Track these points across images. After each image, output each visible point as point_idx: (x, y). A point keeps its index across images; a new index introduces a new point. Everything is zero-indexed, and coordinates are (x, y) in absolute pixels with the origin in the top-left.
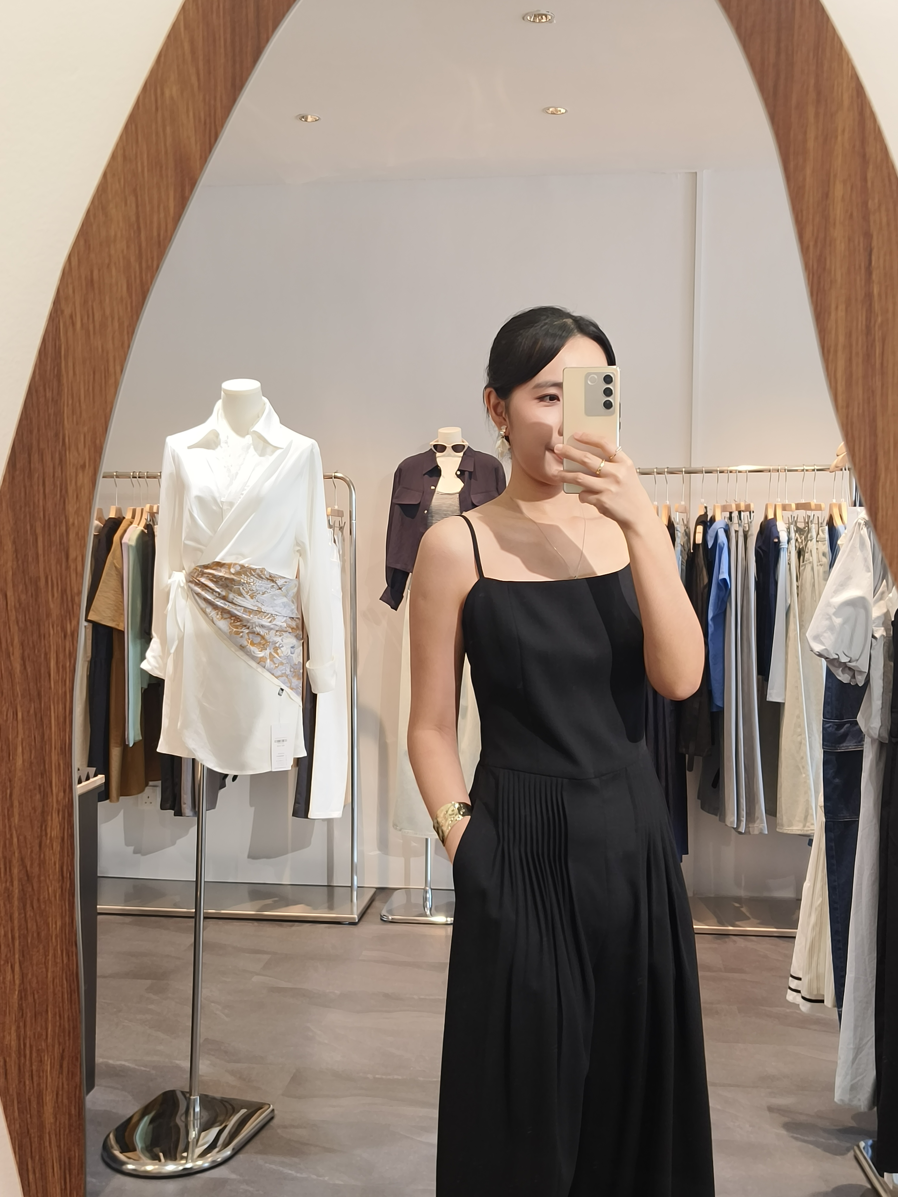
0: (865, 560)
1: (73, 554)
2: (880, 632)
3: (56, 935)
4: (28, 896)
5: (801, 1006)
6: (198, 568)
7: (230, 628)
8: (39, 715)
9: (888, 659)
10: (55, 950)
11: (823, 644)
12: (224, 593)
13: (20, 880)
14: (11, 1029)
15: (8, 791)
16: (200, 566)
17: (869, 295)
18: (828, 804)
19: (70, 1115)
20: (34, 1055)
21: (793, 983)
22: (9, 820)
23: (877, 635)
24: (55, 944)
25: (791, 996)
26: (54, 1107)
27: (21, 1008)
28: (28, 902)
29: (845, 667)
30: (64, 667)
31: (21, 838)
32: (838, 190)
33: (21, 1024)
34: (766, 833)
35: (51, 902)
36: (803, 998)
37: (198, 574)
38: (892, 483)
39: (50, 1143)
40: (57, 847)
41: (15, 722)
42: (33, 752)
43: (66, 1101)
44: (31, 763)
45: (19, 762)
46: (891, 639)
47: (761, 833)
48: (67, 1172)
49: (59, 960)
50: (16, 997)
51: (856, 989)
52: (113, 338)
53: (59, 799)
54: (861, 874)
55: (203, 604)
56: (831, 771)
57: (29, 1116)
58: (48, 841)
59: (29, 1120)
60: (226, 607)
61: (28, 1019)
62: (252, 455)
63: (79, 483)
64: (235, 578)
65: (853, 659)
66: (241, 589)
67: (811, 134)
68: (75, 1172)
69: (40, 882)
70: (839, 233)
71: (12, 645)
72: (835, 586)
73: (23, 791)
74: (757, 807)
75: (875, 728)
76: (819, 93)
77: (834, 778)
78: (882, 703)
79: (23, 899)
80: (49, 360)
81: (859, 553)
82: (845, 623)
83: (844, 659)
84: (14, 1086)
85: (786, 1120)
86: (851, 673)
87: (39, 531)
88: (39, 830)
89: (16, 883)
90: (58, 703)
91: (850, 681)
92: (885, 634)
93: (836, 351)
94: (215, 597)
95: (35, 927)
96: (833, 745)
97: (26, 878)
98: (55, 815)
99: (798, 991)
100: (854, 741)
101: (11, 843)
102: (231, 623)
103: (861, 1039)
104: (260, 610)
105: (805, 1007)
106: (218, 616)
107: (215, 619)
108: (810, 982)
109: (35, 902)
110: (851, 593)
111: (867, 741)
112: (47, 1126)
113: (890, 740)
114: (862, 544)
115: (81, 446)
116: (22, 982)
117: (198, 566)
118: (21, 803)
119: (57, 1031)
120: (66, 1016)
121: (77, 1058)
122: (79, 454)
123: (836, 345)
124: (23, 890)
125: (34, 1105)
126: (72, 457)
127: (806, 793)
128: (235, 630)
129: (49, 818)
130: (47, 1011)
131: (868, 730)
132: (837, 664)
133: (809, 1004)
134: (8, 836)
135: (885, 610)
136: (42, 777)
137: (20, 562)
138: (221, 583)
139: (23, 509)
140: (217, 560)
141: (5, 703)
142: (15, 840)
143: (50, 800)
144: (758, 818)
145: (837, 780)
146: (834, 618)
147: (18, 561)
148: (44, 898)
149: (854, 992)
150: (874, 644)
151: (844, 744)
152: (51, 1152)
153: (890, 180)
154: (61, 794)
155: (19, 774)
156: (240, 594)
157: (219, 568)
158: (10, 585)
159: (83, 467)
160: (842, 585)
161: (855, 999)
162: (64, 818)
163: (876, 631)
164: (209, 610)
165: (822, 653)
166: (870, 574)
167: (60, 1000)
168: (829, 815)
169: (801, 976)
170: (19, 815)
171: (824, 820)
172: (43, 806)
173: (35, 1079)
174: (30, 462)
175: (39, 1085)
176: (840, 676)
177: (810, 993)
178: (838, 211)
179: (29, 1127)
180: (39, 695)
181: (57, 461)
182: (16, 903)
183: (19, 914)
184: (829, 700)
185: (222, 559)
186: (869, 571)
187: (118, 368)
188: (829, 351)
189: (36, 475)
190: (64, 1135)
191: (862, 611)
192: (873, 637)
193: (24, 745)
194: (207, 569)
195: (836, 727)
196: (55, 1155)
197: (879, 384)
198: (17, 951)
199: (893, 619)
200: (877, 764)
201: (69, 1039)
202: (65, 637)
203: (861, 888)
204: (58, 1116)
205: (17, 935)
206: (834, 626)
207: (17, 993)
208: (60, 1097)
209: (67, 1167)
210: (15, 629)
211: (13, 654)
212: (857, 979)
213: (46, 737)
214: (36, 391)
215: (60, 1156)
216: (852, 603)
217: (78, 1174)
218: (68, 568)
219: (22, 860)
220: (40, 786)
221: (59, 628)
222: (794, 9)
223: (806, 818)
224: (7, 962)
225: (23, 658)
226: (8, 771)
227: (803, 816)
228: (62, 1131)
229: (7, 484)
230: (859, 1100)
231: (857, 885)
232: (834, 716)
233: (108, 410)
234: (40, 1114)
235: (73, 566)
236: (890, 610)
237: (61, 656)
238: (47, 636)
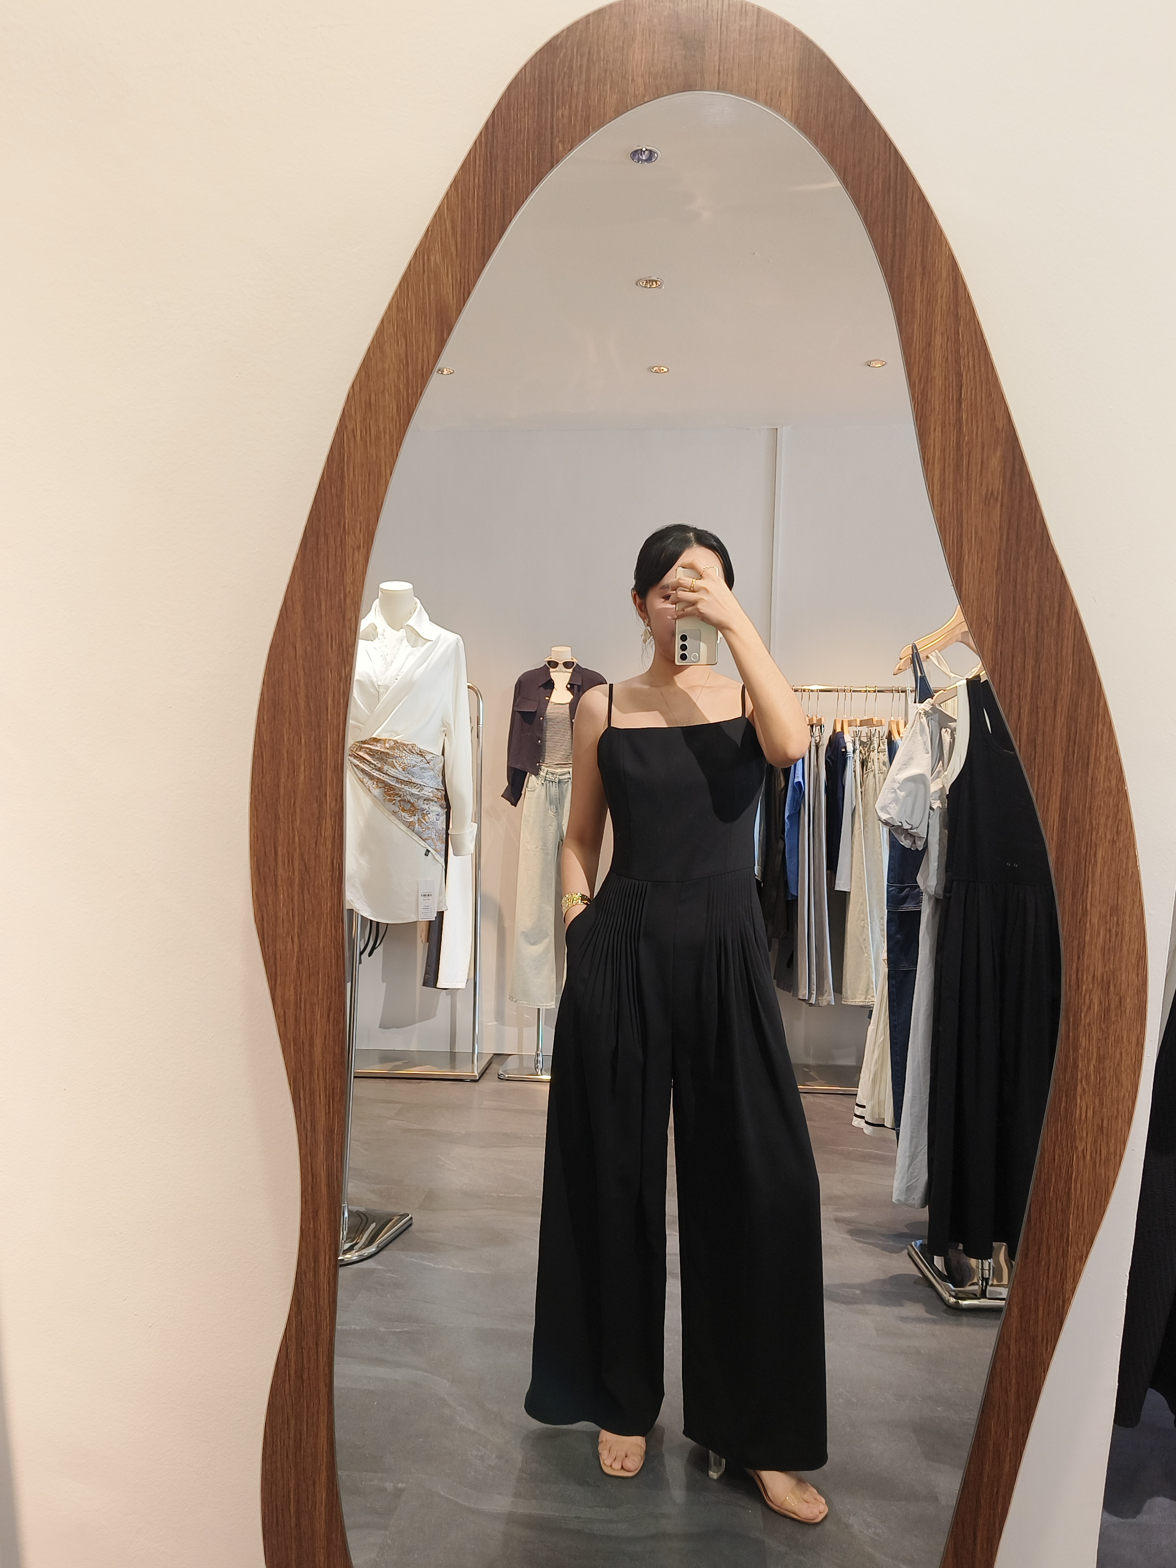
0: (925, 743)
1: (348, 615)
2: (937, 804)
3: (327, 913)
4: (306, 883)
5: (864, 1130)
6: (357, 744)
7: (384, 796)
8: (318, 742)
9: (943, 827)
10: (326, 924)
11: (889, 814)
12: (379, 765)
13: (300, 870)
14: (290, 986)
15: (293, 801)
16: (358, 742)
17: (959, 420)
18: (891, 956)
19: (334, 1054)
20: (308, 1007)
21: (858, 1111)
22: (292, 823)
23: (934, 807)
24: (326, 921)
25: (856, 1122)
26: (322, 1048)
27: (298, 969)
28: (306, 887)
29: (907, 833)
30: (339, 704)
31: (302, 838)
32: (938, 341)
33: (299, 983)
34: (834, 1004)
35: (324, 888)
36: (866, 1122)
37: (357, 749)
38: (973, 562)
39: (318, 1076)
40: (329, 844)
41: (299, 746)
42: (313, 770)
43: (331, 1043)
44: (311, 779)
45: (302, 778)
46: (946, 810)
47: (829, 1004)
48: (331, 1099)
49: (328, 933)
50: (294, 961)
51: (912, 1106)
52: (385, 449)
53: (332, 806)
54: (918, 1010)
55: (361, 775)
56: (893, 928)
57: (302, 1055)
58: (322, 840)
59: (302, 1058)
60: (381, 777)
61: (304, 980)
62: (406, 647)
63: (356, 560)
64: (390, 752)
65: (914, 826)
66: (394, 762)
67: (918, 299)
68: (337, 1099)
69: (315, 871)
70: (937, 373)
71: (299, 686)
72: (899, 765)
73: (304, 800)
74: (826, 982)
75: (932, 886)
76: (924, 268)
77: (896, 933)
78: (938, 865)
79: (301, 886)
80: (335, 465)
81: (919, 738)
82: (907, 796)
83: (906, 826)
84: (291, 1032)
85: (850, 1227)
86: (912, 840)
87: (322, 597)
88: (316, 831)
89: (296, 873)
90: (333, 732)
91: (911, 847)
92: (940, 806)
93: (933, 463)
94: (371, 769)
95: (310, 907)
96: (896, 906)
97: (304, 869)
98: (328, 820)
99: (863, 1118)
100: (913, 903)
101: (294, 842)
102: (385, 792)
103: (916, 1148)
104: (410, 781)
105: (868, 1130)
106: (374, 786)
107: (371, 788)
108: (873, 1107)
109: (311, 887)
110: (913, 771)
111: (925, 898)
112: (316, 1063)
113: (944, 896)
114: (922, 730)
115: (357, 532)
116: (300, 950)
117: (357, 742)
118: (302, 810)
119: (326, 988)
120: (333, 977)
121: (341, 1009)
122: (356, 537)
123: (934, 458)
124: (302, 878)
125: (307, 1047)
126: (350, 540)
127: (867, 970)
128: (388, 797)
129: (324, 822)
130: (318, 973)
131: (926, 888)
132: (900, 831)
133: (871, 1128)
134: (291, 836)
135: (941, 786)
136: (319, 789)
137: (307, 622)
138: (377, 756)
139: (311, 580)
140: (373, 736)
141: (292, 732)
142: (297, 839)
143: (325, 808)
144: (826, 991)
145: (898, 936)
146: (898, 791)
147: (305, 621)
148: (318, 884)
149: (911, 1109)
150: (931, 815)
151: (905, 905)
152: (319, 1084)
153: (976, 334)
154: (333, 803)
155: (301, 787)
156: (394, 767)
157: (375, 743)
158: (299, 639)
159: (359, 548)
160: (906, 765)
161: (911, 1114)
162: (335, 822)
163: (934, 803)
164: (366, 780)
165: (888, 821)
166: (928, 755)
167: (329, 964)
168: (891, 965)
169: (865, 1104)
170: (301, 819)
171: (887, 970)
172: (319, 812)
173: (308, 1026)
174: (317, 544)
175: (311, 1030)
176: (902, 842)
177: (873, 1117)
178: (937, 355)
179: (302, 1064)
180: (319, 725)
181: (339, 543)
182: (296, 888)
183: (299, 897)
184: (893, 867)
185: (378, 735)
186: (928, 753)
187: (388, 472)
188: (928, 463)
189: (322, 555)
190: (329, 1070)
191: (922, 786)
192: (931, 808)
193: (306, 764)
194: (365, 744)
195: (898, 890)
196: (322, 1085)
197: (965, 487)
198: (296, 925)
199: (948, 793)
200: (933, 917)
201: (335, 995)
202: (340, 679)
203: (918, 1022)
204: (324, 1055)
205: (296, 913)
206: (899, 798)
207: (295, 959)
208: (327, 1039)
209: (331, 1095)
210: (301, 673)
211: (299, 694)
212: (913, 1098)
213: (323, 758)
214: (325, 489)
215: (326, 1087)
216: (913, 779)
217: (340, 1101)
218: (344, 626)
219: (302, 855)
220: (317, 796)
221: (336, 674)
222: (906, 204)
223: (867, 990)
224: (288, 934)
225: (307, 696)
226: (292, 785)
227: (865, 990)
228: (328, 1067)
229: (299, 560)
230: (914, 1199)
231: (914, 1019)
232: (897, 881)
233: (380, 503)
234: (311, 1053)
235: (348, 624)
236: (945, 785)
237: (336, 695)
238: (326, 679)
